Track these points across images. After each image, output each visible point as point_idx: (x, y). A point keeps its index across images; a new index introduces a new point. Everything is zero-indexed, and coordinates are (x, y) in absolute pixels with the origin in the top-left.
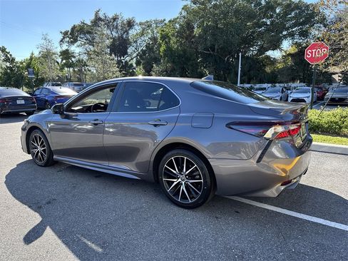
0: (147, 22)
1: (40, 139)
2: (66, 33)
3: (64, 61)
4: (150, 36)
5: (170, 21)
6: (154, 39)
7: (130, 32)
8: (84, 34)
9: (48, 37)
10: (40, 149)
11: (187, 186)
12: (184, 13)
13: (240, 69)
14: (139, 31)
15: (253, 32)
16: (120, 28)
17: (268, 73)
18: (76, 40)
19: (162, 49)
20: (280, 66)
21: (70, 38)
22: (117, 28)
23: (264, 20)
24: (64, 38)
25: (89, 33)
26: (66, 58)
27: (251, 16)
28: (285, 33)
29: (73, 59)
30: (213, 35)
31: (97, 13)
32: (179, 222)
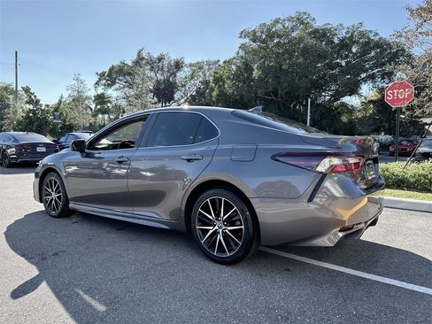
0: (198, 63)
1: (56, 183)
2: (102, 75)
3: (99, 107)
4: (201, 80)
5: (225, 62)
6: (206, 83)
7: (178, 74)
8: (124, 76)
9: (81, 78)
10: (54, 195)
11: (225, 236)
12: (242, 53)
13: (309, 118)
14: (188, 74)
15: (325, 75)
16: (166, 69)
17: (344, 124)
18: (114, 83)
19: (214, 94)
20: (360, 115)
21: (107, 80)
22: (162, 70)
23: (338, 61)
24: (100, 80)
25: (130, 74)
26: (100, 103)
27: (322, 56)
28: (363, 75)
29: (109, 105)
30: (276, 77)
31: (139, 53)
32: (212, 279)
